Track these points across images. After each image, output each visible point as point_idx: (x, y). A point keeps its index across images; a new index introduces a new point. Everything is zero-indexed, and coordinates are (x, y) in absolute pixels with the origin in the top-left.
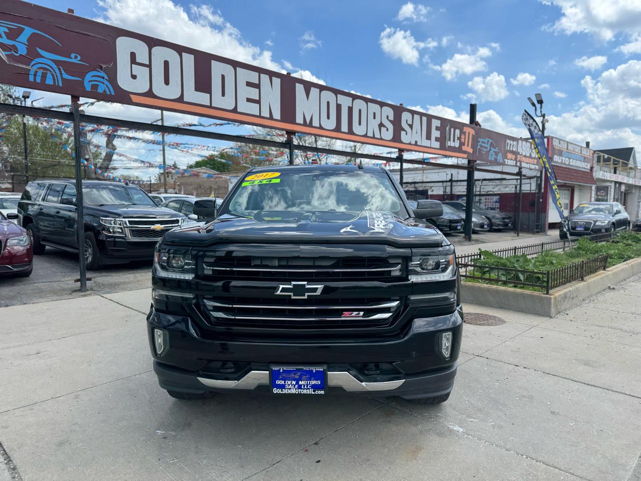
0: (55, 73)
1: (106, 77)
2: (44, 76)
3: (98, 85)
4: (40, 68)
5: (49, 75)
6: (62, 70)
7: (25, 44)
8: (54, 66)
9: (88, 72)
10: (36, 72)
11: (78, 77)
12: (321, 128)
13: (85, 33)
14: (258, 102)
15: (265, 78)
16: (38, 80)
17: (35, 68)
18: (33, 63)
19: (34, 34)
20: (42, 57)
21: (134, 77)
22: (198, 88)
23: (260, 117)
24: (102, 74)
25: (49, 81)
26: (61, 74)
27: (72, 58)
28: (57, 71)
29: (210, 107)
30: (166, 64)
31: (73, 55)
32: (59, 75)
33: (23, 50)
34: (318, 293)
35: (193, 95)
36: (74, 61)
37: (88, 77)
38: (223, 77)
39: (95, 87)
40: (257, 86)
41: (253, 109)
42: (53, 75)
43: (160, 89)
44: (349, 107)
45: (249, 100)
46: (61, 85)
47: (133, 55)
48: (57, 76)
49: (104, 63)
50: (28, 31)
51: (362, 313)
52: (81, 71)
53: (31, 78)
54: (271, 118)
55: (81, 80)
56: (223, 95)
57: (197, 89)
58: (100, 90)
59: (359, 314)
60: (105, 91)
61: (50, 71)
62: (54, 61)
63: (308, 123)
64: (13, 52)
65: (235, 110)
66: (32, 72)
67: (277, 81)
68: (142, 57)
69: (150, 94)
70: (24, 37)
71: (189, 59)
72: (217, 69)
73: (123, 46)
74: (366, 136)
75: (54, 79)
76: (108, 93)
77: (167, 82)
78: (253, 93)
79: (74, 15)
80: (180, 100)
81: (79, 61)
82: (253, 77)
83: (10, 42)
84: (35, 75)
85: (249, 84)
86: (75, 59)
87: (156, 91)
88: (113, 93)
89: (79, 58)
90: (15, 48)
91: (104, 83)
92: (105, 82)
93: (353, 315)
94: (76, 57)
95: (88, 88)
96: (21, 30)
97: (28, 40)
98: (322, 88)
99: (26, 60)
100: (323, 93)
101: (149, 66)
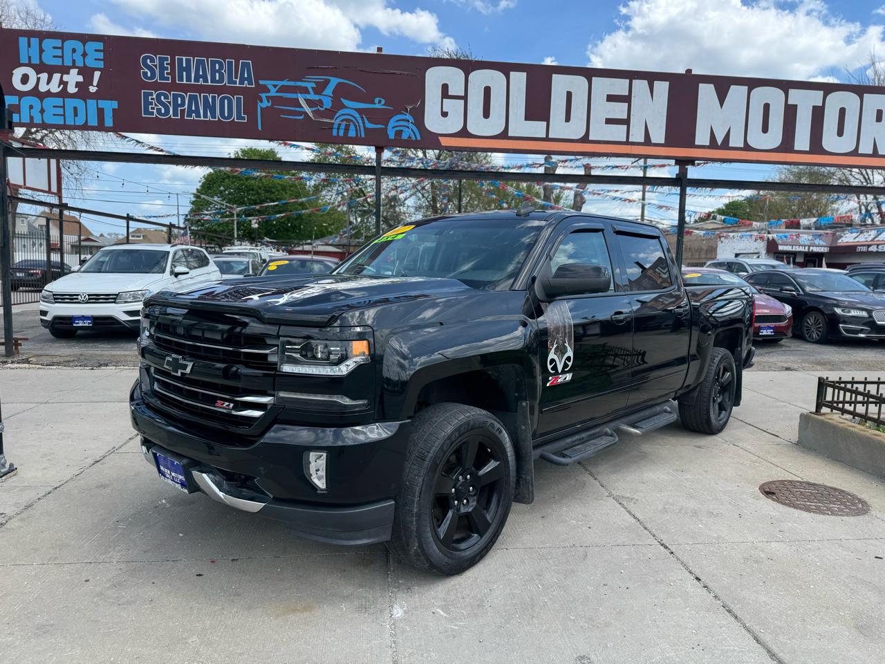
0: (358, 123)
1: (411, 120)
2: (347, 129)
3: (402, 131)
4: (342, 121)
5: (352, 127)
6: (365, 119)
7: (330, 96)
8: (357, 115)
9: (391, 117)
10: (340, 125)
11: (381, 124)
12: (747, 147)
13: (391, 71)
14: (626, 122)
15: (640, 86)
16: (341, 134)
17: (338, 121)
18: (338, 115)
19: (339, 84)
20: (346, 107)
21: (445, 114)
22: (529, 116)
23: (627, 143)
24: (408, 117)
25: (352, 133)
26: (364, 123)
27: (375, 104)
28: (360, 121)
29: (547, 139)
30: (487, 91)
31: (377, 100)
32: (361, 125)
33: (328, 103)
34: (188, 370)
35: (521, 127)
36: (377, 106)
37: (392, 123)
38: (569, 95)
39: (399, 133)
40: (627, 99)
41: (618, 133)
42: (355, 126)
43: (477, 125)
44: (814, 107)
45: (609, 121)
46: (363, 135)
47: (445, 88)
48: (359, 126)
49: (409, 104)
50: (334, 81)
51: (232, 405)
52: (383, 117)
53: (335, 133)
54: (648, 141)
55: (383, 127)
56: (568, 119)
57: (528, 118)
58: (405, 136)
59: (228, 405)
60: (410, 137)
61: (352, 121)
62: (358, 110)
63: (719, 143)
64: (319, 108)
65: (585, 139)
66: (336, 126)
67: (662, 88)
68: (456, 89)
69: (464, 133)
70: (329, 90)
71: (519, 79)
72: (560, 84)
73: (434, 78)
74: (855, 153)
75: (357, 131)
76: (413, 138)
77: (486, 114)
78: (619, 110)
79: (383, 53)
80: (504, 135)
81: (384, 105)
82: (620, 87)
83: (317, 97)
84: (338, 129)
85: (611, 98)
86: (379, 104)
87: (471, 129)
88: (419, 138)
89: (383, 102)
90: (320, 102)
91: (408, 127)
92: (411, 126)
93: (225, 405)
94: (380, 102)
95: (392, 135)
96: (327, 82)
97: (333, 93)
98: (752, 83)
99: (331, 113)
100: (757, 92)
101: (465, 98)
